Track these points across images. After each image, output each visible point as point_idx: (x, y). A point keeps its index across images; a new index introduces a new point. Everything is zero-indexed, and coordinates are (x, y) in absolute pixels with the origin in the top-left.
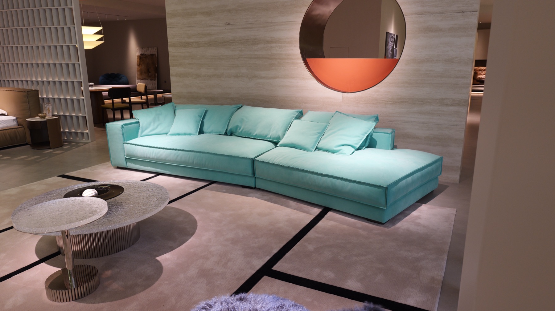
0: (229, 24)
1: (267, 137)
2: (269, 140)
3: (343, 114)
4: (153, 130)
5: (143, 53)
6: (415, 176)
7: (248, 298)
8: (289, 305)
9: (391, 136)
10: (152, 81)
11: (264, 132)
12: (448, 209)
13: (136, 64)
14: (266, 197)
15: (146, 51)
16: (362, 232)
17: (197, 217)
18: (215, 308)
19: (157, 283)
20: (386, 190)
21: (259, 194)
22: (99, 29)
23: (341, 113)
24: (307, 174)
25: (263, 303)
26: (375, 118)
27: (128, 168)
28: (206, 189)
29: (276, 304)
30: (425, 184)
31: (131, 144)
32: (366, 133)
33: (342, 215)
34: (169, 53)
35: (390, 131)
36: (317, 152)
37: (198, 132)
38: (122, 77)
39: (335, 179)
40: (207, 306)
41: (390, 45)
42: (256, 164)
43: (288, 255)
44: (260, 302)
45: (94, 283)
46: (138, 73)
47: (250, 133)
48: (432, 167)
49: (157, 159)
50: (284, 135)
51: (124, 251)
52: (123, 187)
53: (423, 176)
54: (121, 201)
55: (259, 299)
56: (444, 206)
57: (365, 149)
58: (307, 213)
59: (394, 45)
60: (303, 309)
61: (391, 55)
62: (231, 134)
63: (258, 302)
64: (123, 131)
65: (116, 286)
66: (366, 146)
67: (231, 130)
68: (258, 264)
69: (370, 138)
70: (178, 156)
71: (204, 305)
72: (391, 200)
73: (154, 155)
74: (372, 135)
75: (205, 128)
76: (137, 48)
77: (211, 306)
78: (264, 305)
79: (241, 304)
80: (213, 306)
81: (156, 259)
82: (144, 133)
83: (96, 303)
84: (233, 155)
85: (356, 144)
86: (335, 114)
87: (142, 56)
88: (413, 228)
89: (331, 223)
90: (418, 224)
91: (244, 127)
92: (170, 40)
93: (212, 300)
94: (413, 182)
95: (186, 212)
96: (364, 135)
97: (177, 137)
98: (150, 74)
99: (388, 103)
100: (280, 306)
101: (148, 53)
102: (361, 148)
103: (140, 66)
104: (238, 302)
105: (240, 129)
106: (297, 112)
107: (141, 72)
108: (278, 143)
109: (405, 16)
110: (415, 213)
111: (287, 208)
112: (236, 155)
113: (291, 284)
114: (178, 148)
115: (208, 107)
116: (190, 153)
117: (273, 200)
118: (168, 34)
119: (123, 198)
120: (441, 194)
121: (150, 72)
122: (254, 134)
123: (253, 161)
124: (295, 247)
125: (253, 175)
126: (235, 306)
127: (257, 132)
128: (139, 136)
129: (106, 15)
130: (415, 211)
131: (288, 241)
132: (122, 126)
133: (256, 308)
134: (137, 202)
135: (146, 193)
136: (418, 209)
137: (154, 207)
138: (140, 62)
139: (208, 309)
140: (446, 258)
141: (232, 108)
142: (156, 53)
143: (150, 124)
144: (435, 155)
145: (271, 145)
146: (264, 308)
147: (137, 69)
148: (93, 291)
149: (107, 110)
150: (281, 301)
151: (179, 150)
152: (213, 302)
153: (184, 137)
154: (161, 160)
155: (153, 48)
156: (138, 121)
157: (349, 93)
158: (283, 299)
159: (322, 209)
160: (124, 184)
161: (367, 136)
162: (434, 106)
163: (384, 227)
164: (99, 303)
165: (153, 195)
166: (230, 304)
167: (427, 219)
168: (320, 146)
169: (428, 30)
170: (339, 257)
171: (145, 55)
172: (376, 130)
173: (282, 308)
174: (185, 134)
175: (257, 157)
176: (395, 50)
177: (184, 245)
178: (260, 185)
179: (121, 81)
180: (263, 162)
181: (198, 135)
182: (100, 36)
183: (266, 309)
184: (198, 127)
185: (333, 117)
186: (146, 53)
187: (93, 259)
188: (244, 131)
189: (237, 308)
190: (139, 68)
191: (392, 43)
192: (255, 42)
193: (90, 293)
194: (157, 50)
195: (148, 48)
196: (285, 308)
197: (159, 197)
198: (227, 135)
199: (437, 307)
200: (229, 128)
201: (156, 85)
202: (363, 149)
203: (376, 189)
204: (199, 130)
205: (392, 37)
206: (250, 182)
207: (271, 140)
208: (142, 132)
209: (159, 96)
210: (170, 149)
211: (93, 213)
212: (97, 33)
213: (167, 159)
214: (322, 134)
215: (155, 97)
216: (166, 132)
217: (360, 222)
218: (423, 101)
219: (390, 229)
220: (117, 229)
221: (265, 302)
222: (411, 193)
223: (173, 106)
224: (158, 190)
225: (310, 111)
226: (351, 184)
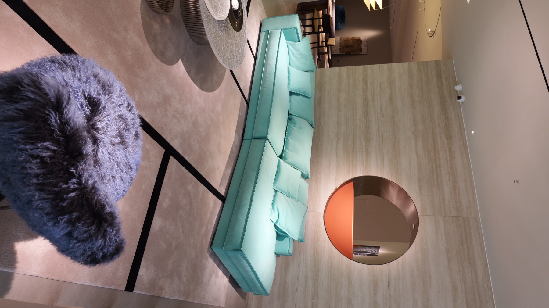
0: (382, 117)
1: (286, 149)
2: (284, 151)
3: (305, 213)
4: (293, 54)
5: (362, 42)
6: (252, 274)
7: (138, 140)
8: (132, 175)
9: (287, 253)
10: (339, 49)
11: (290, 146)
12: (225, 301)
13: (353, 37)
14: (234, 149)
15: (364, 45)
16: (204, 229)
17: (216, 92)
18: (129, 114)
19: (159, 61)
20: (239, 249)
21: (238, 143)
22: (380, 6)
23: (306, 211)
24: (254, 183)
25: (133, 153)
26: (302, 240)
27: (261, 33)
28: (242, 98)
29: (132, 164)
30: (246, 282)
31: (280, 35)
32: (288, 232)
33: (219, 213)
34: (358, 66)
35: (291, 251)
36: (273, 191)
37: (291, 91)
38: (342, 25)
39: (248, 207)
40: (131, 107)
41: (369, 250)
42: (263, 141)
43: (183, 168)
44: (134, 151)
45: (157, 9)
46: (346, 38)
47: (289, 135)
48: (260, 287)
49: (268, 57)
50: (288, 163)
51: (186, 32)
52: (241, 30)
53: (252, 280)
54: (229, 30)
55: (136, 149)
56: (227, 297)
57: (276, 231)
58: (220, 184)
59: (369, 253)
60: (128, 185)
61: (361, 251)
62: (289, 119)
63: (134, 149)
64: (291, 28)
65: (156, 27)
66: (278, 232)
67: (293, 118)
68: (175, 144)
69: (284, 235)
70: (270, 74)
71: (131, 105)
72: (231, 254)
73: (272, 54)
74: (287, 237)
75: (294, 97)
76: (366, 37)
77: (130, 110)
78: (131, 154)
79: (132, 135)
80: (131, 112)
81: (179, 59)
82: (290, 46)
83: (141, 11)
84: (270, 121)
85: (279, 224)
86: (305, 206)
87: (360, 41)
88: (207, 272)
89: (212, 204)
90: (211, 276)
91: (295, 130)
92: (369, 67)
93: (136, 111)
94: (246, 272)
95: (221, 83)
96: (287, 231)
97: (287, 74)
98: (345, 48)
99: (315, 250)
100: (130, 167)
101: (363, 47)
102: (277, 228)
103: (352, 40)
104: (134, 133)
105: (293, 126)
106: (308, 174)
107: (346, 41)
108: (281, 159)
109: (387, 264)
110: (220, 273)
111: (225, 167)
112: (270, 124)
113: (158, 172)
114: (276, 75)
115: (313, 99)
116: (273, 85)
117: (232, 155)
118: (375, 65)
119: (232, 31)
120: (238, 294)
121: (346, 48)
122: (289, 138)
123: (265, 138)
124: (190, 174)
125: (253, 138)
126: (131, 130)
127: (291, 141)
128: (287, 41)
129: (394, 12)
130: (222, 273)
131: (196, 168)
132: (296, 28)
133: (128, 148)
134: (228, 43)
135: (236, 50)
136: (224, 275)
137: (223, 58)
138: (355, 40)
139: (128, 108)
140: (181, 300)
141: (312, 120)
142: (362, 53)
143: (298, 50)
144: (270, 289)
145: (279, 153)
146: (129, 154)
147: (349, 37)
148: (152, 8)
149: (312, 13)
150: (136, 168)
151: (275, 75)
152: (135, 112)
153: (287, 79)
154: (267, 61)
155: (367, 50)
156: (301, 40)
157: (324, 217)
158: (137, 169)
159: (224, 196)
160: (244, 31)
161: (286, 233)
162: (312, 289)
163: (208, 248)
164: (141, 14)
165: (234, 56)
166: (132, 126)
167: (215, 283)
168: (278, 193)
169: (375, 284)
170: (182, 211)
171: (361, 44)
172: (292, 241)
173: (129, 169)
174: (289, 80)
175: (268, 141)
176: (365, 254)
177: (192, 82)
178: (246, 144)
179: (339, 24)
180: (264, 147)
181: (289, 91)
182: (374, 7)
183: (128, 156)
184: (295, 91)
185: (303, 204)
186: (362, 44)
187: (180, 7)
188: (292, 129)
189: (128, 132)
190: (349, 39)
191: (370, 252)
192: (367, 139)
193: (149, 6)
194: (365, 54)
195: (367, 47)
196: (129, 172)
197: (232, 61)
198: (288, 116)
199: (138, 292)
200: (294, 117)
201: (335, 53)
202: (276, 230)
203: (240, 241)
204: (292, 91)
205: (376, 252)
206: (247, 135)
207: (284, 152)
208: (290, 44)
209: (326, 56)
210: (276, 68)
211: (215, 8)
212: (377, 5)
213: (268, 66)
214: (288, 195)
215: (326, 53)
216: (291, 64)
217: (213, 227)
218: (316, 279)
219: (206, 252)
220: (203, 27)
221: (134, 154)
222: (238, 269)
223: (314, 70)
224: (239, 60)
225: (308, 185)
226: (244, 221)
